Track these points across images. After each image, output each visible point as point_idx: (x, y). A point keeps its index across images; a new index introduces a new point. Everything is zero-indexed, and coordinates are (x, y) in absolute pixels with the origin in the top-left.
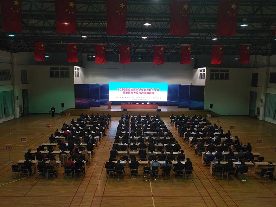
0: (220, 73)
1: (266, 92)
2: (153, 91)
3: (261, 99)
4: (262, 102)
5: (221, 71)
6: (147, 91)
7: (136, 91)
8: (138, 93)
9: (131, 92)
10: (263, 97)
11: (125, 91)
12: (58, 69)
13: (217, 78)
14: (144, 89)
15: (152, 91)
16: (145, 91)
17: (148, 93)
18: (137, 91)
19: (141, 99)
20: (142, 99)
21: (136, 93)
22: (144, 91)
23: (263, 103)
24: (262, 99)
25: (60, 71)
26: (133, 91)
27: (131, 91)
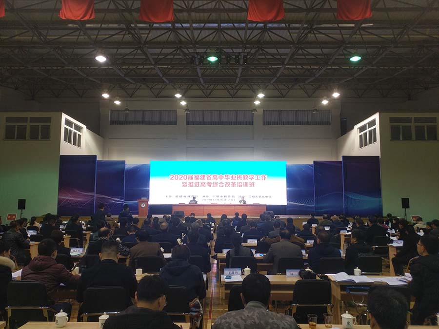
0: (413, 125)
2: (253, 181)
5: (417, 120)
6: (239, 181)
7: (212, 181)
8: (218, 185)
9: (200, 184)
11: (188, 181)
12: (24, 119)
13: (408, 137)
14: (230, 176)
15: (249, 181)
16: (233, 181)
17: (240, 185)
18: (215, 181)
19: (223, 198)
20: (227, 198)
21: (212, 185)
22: (230, 180)
25: (29, 124)
26: (206, 181)
27: (200, 181)
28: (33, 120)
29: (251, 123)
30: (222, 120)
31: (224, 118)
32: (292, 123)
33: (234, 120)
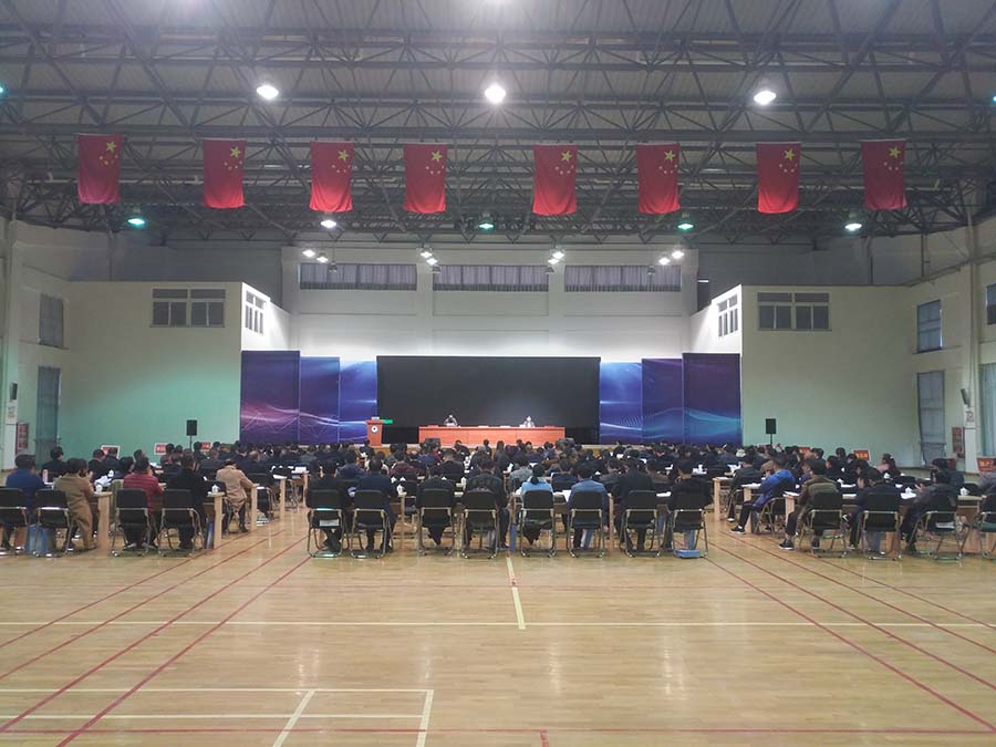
0: (793, 305)
1: (979, 359)
3: (963, 391)
4: (967, 401)
5: (799, 298)
10: (969, 382)
12: (183, 293)
13: (784, 324)
23: (972, 403)
24: (967, 391)
25: (189, 301)
28: (196, 293)
29: (545, 288)
30: (494, 283)
31: (498, 279)
32: (614, 289)
33: (515, 282)
